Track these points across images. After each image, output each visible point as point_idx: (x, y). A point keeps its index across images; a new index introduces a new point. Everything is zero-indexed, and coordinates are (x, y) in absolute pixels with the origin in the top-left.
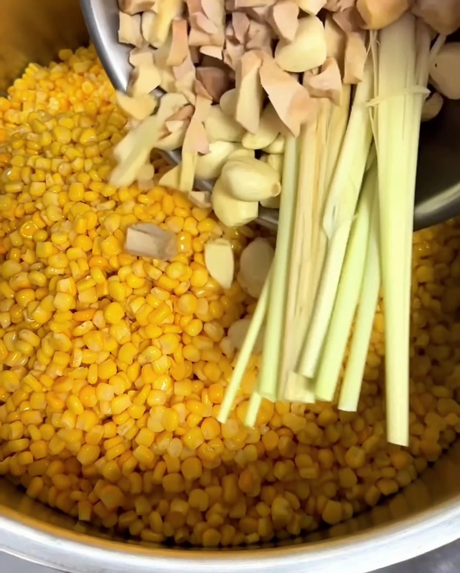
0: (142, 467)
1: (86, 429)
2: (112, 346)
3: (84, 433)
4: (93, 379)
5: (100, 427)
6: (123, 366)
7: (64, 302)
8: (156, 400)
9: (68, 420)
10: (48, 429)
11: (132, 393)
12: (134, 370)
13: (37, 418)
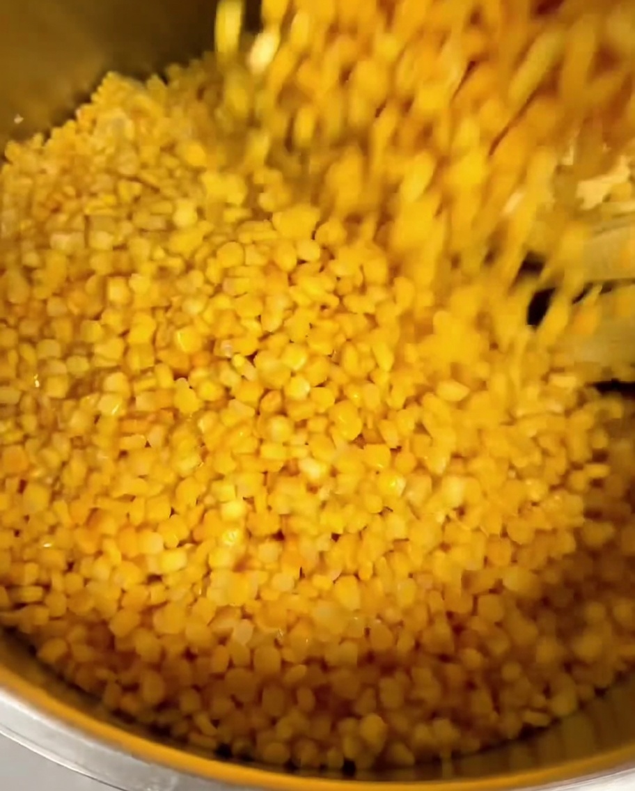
1: (126, 586)
3: (123, 592)
4: (137, 519)
6: (180, 508)
7: (112, 407)
9: (101, 569)
10: (75, 580)
11: (188, 546)
12: (194, 517)
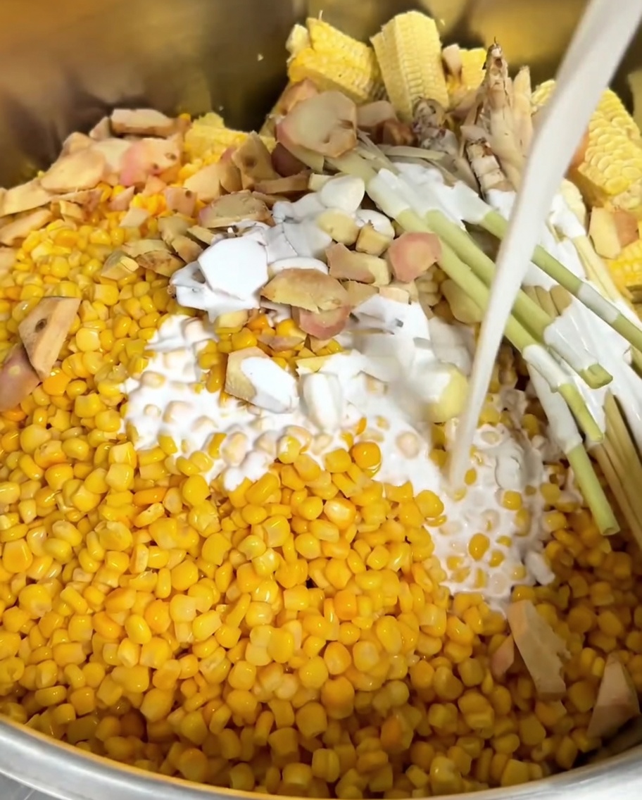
0: (238, 722)
1: (155, 664)
2: (191, 540)
3: (152, 671)
4: (165, 591)
5: (175, 662)
6: (208, 569)
7: (121, 477)
8: (259, 616)
9: (128, 652)
10: (96, 670)
11: (222, 608)
12: (225, 574)
13: (78, 653)
